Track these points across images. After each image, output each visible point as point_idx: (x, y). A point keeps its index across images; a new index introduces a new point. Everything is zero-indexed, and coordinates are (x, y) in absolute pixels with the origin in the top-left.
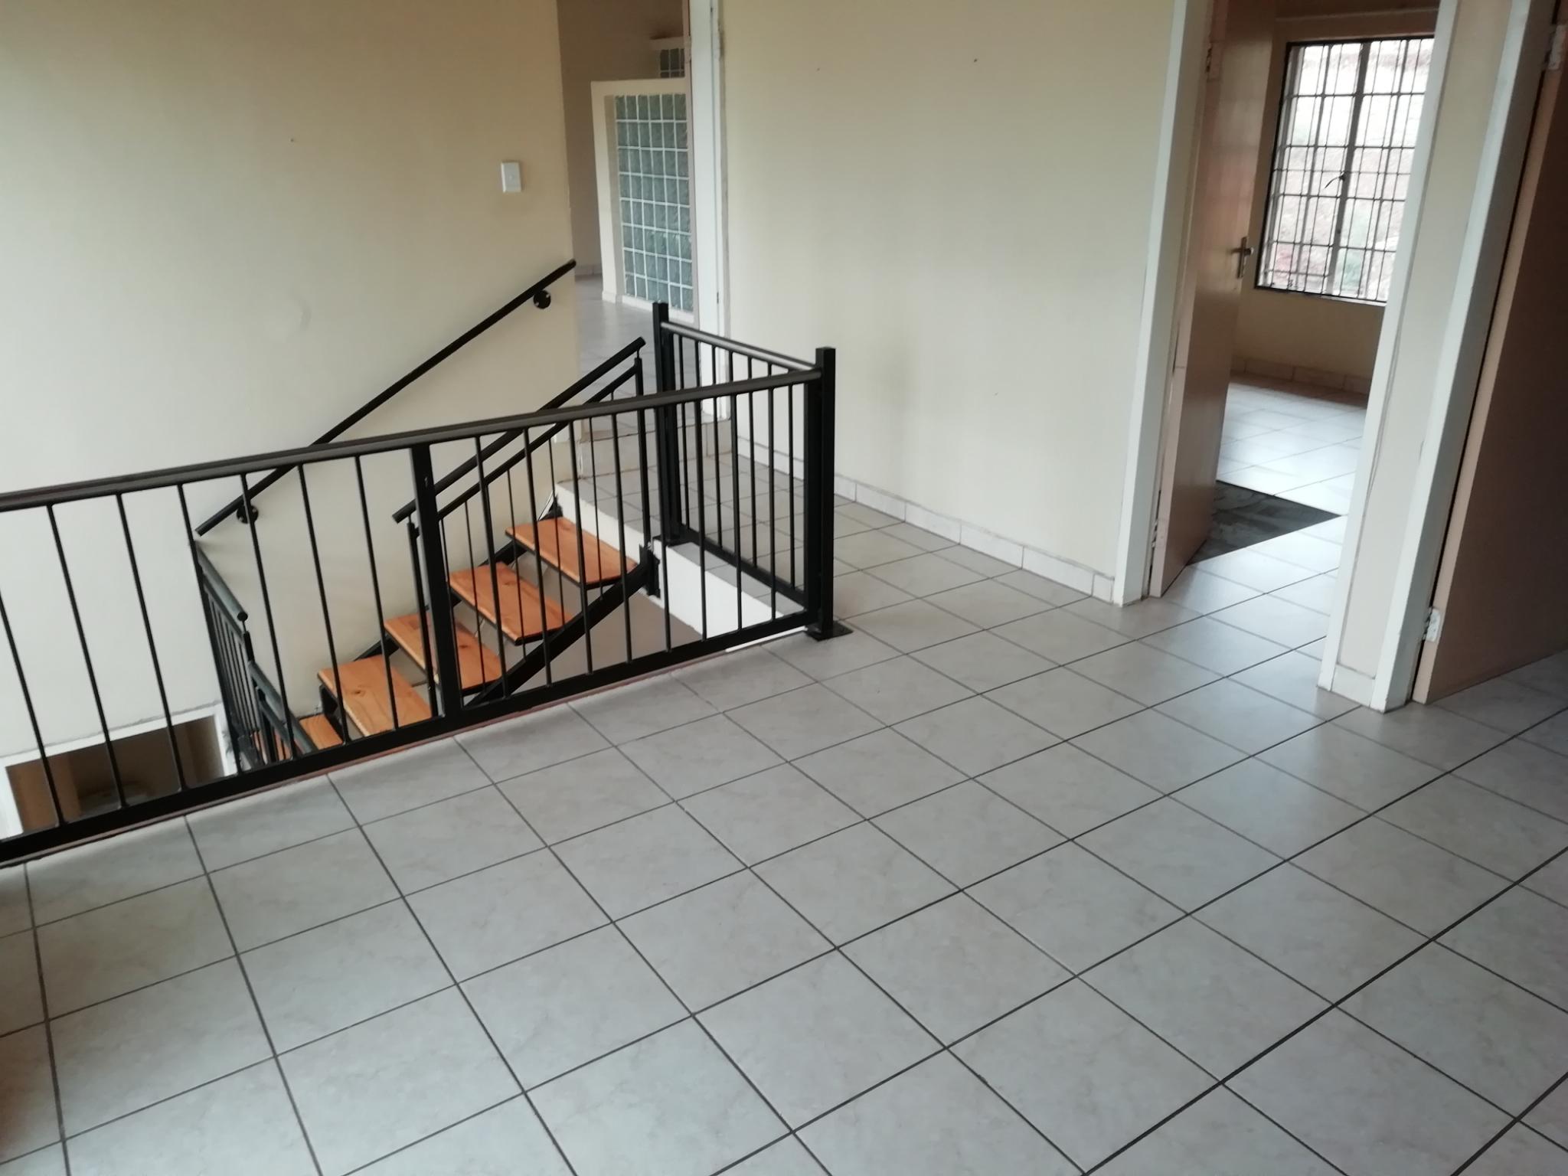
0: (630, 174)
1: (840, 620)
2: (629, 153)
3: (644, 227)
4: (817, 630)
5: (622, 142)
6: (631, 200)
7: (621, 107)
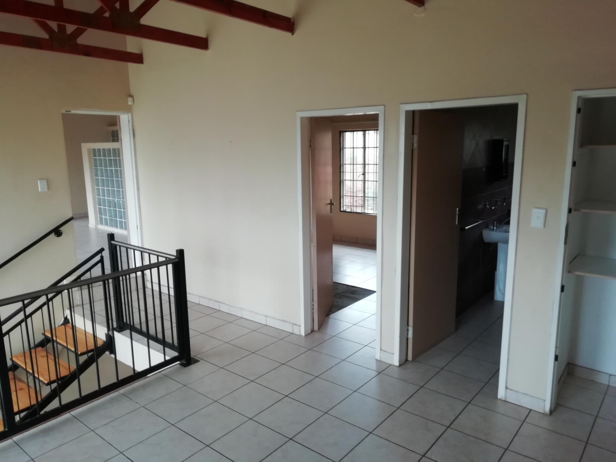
0: (99, 178)
1: (194, 356)
2: (99, 170)
3: (106, 198)
4: (184, 362)
5: (96, 166)
6: (100, 188)
7: (95, 152)
